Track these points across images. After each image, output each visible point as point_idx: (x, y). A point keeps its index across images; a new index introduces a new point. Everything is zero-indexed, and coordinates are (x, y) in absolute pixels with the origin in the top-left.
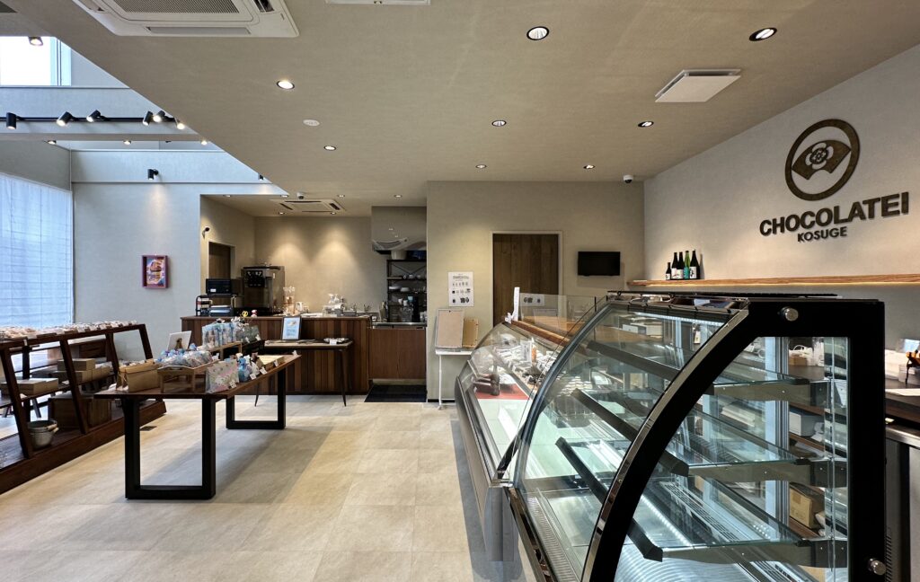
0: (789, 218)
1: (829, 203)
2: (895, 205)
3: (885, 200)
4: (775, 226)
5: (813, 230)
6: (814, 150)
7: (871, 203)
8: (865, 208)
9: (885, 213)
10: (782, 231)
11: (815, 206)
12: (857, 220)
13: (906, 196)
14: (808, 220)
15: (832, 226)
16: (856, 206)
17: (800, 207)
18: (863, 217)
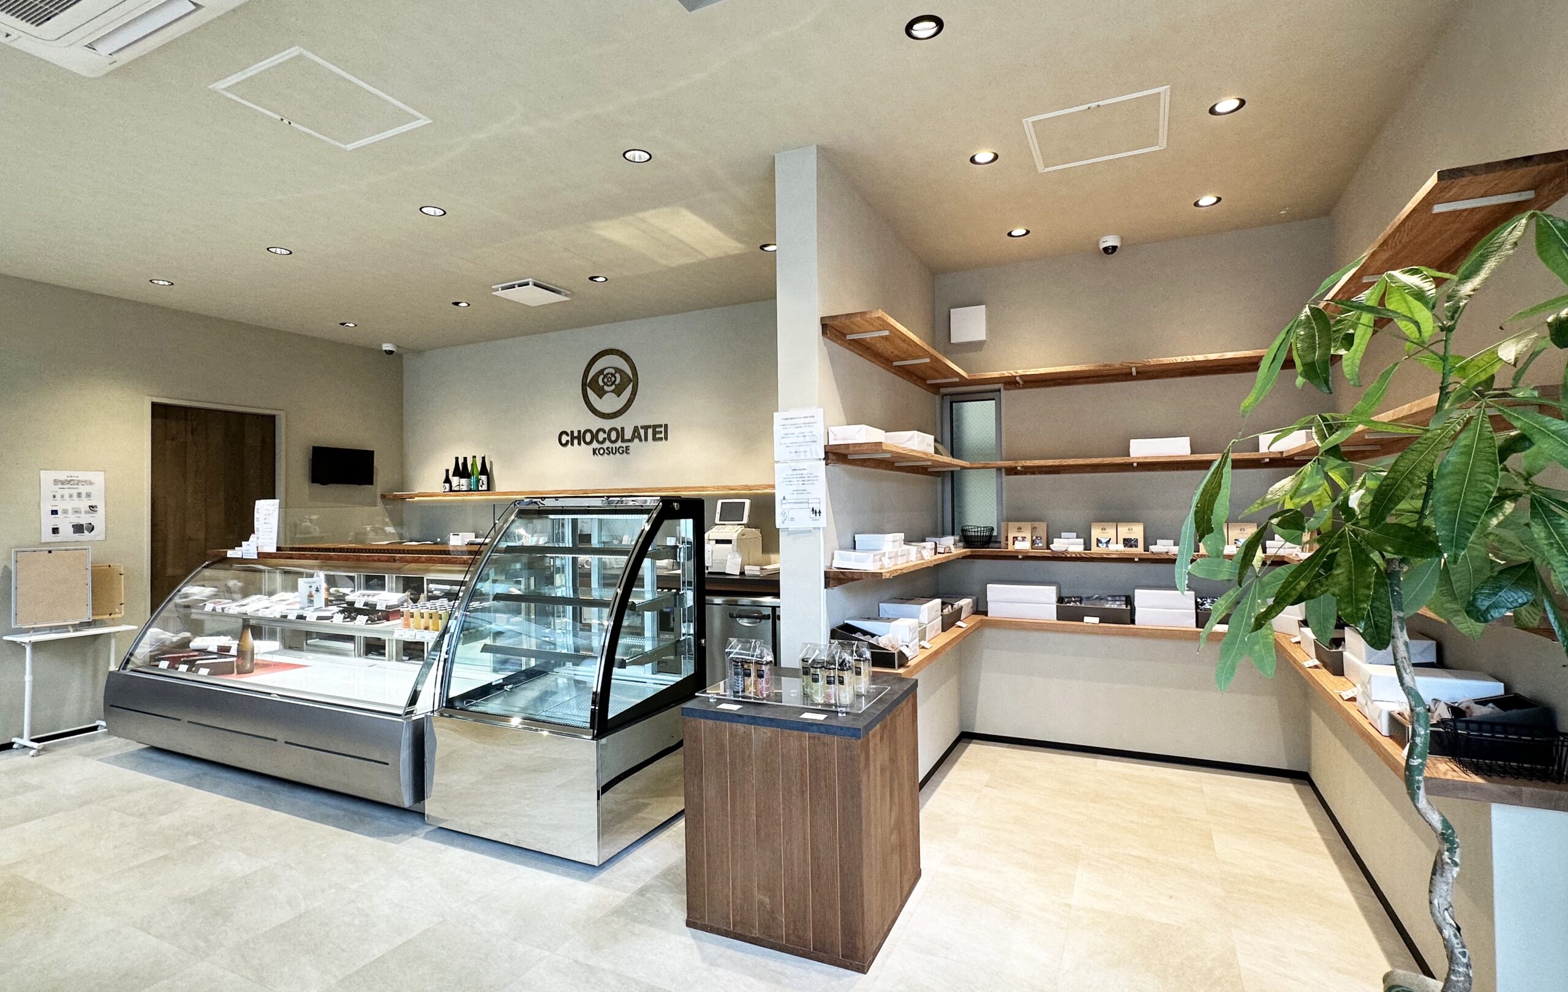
0: (586, 431)
1: (617, 423)
2: (659, 432)
3: (655, 427)
4: (573, 438)
5: (605, 446)
6: (605, 372)
7: (646, 428)
8: (642, 432)
9: (655, 439)
10: (579, 444)
11: (607, 424)
12: (636, 440)
13: (666, 426)
14: (601, 436)
15: (619, 444)
16: (636, 429)
17: (595, 423)
18: (641, 440)
